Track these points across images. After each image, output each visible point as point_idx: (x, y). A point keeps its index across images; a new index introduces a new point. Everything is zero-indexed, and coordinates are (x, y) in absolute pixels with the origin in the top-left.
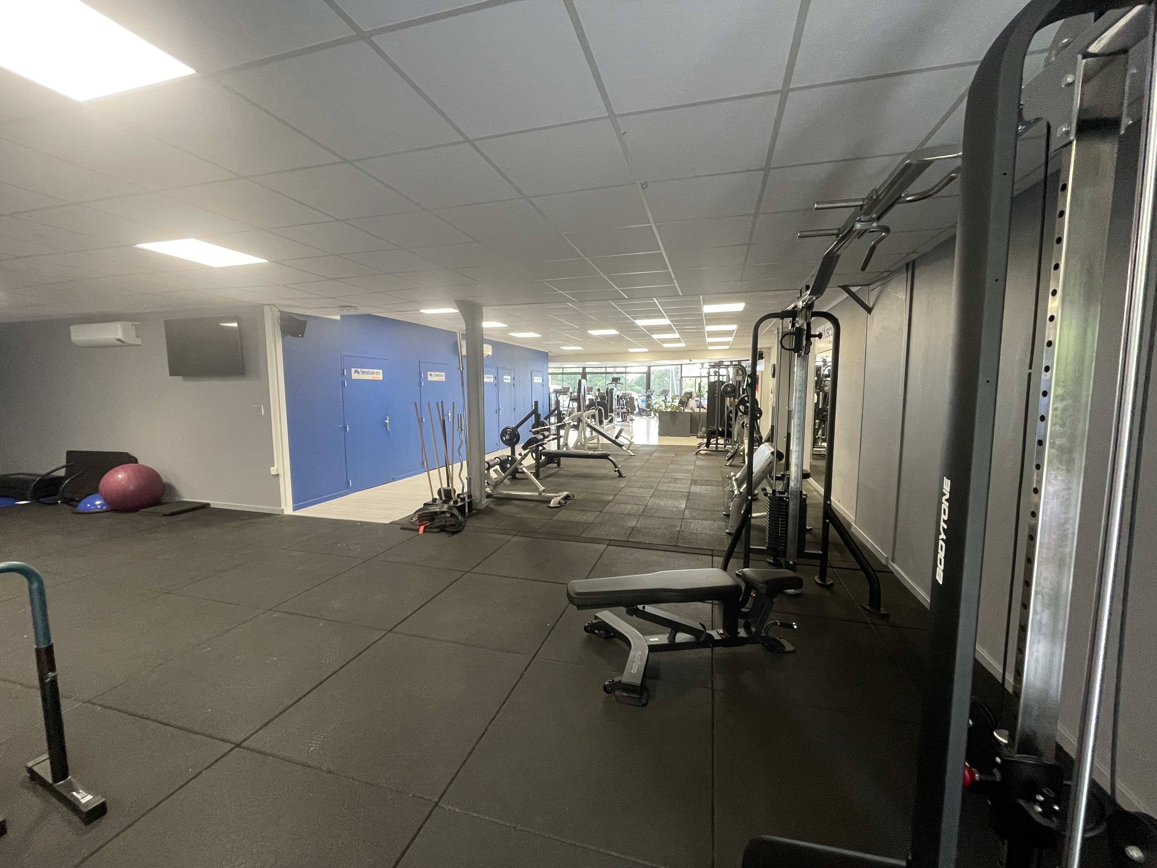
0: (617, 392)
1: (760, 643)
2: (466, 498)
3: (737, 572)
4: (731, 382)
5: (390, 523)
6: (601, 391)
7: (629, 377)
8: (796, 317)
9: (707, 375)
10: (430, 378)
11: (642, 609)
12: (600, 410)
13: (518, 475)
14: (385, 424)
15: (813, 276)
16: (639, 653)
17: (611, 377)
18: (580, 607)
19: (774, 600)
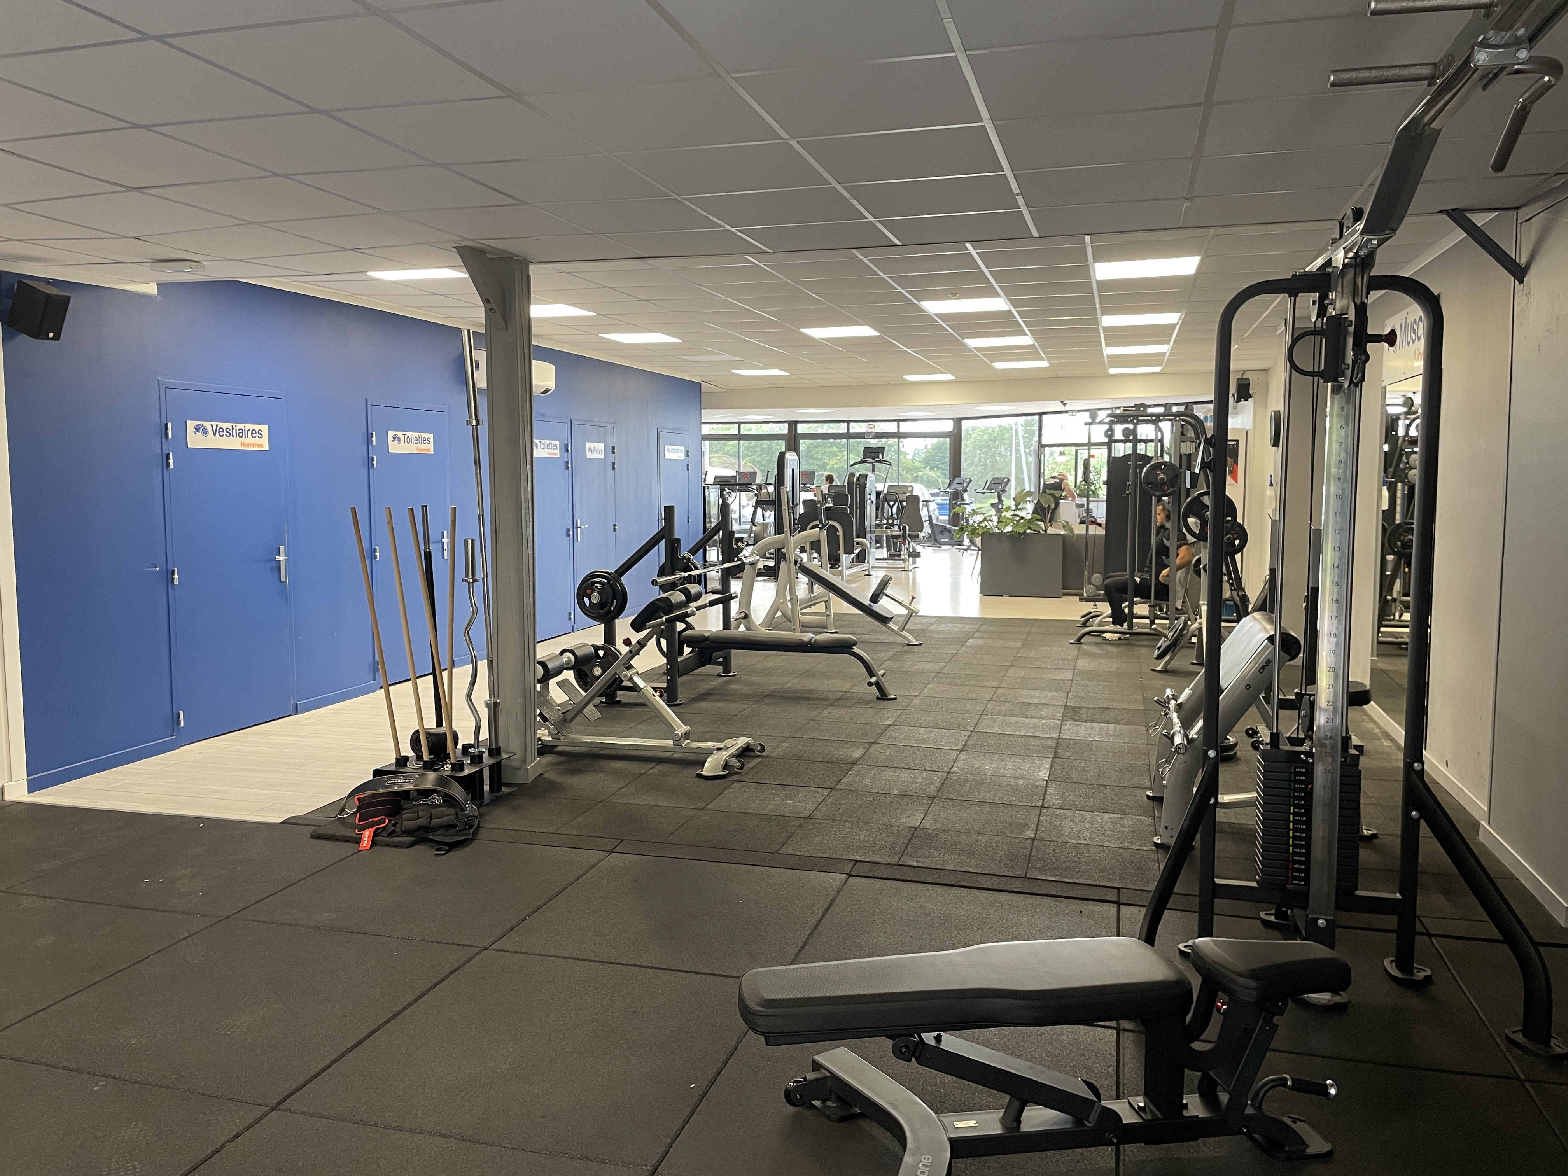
0: (876, 484)
1: (1242, 1133)
2: (486, 755)
3: (1181, 946)
4: (1166, 458)
5: (283, 823)
6: (837, 482)
7: (909, 446)
8: (1329, 289)
9: (1106, 440)
10: (394, 447)
11: (933, 1043)
12: (832, 531)
13: (621, 696)
14: (274, 564)
15: (1372, 184)
16: (927, 1159)
17: (860, 445)
18: (771, 1039)
19: (1276, 1019)
